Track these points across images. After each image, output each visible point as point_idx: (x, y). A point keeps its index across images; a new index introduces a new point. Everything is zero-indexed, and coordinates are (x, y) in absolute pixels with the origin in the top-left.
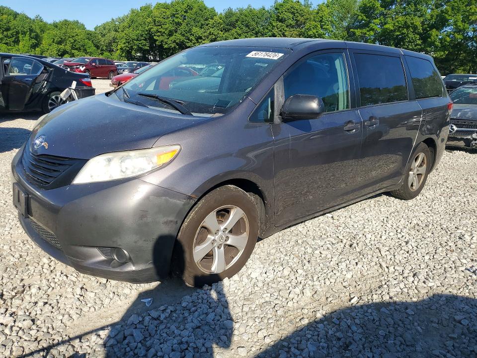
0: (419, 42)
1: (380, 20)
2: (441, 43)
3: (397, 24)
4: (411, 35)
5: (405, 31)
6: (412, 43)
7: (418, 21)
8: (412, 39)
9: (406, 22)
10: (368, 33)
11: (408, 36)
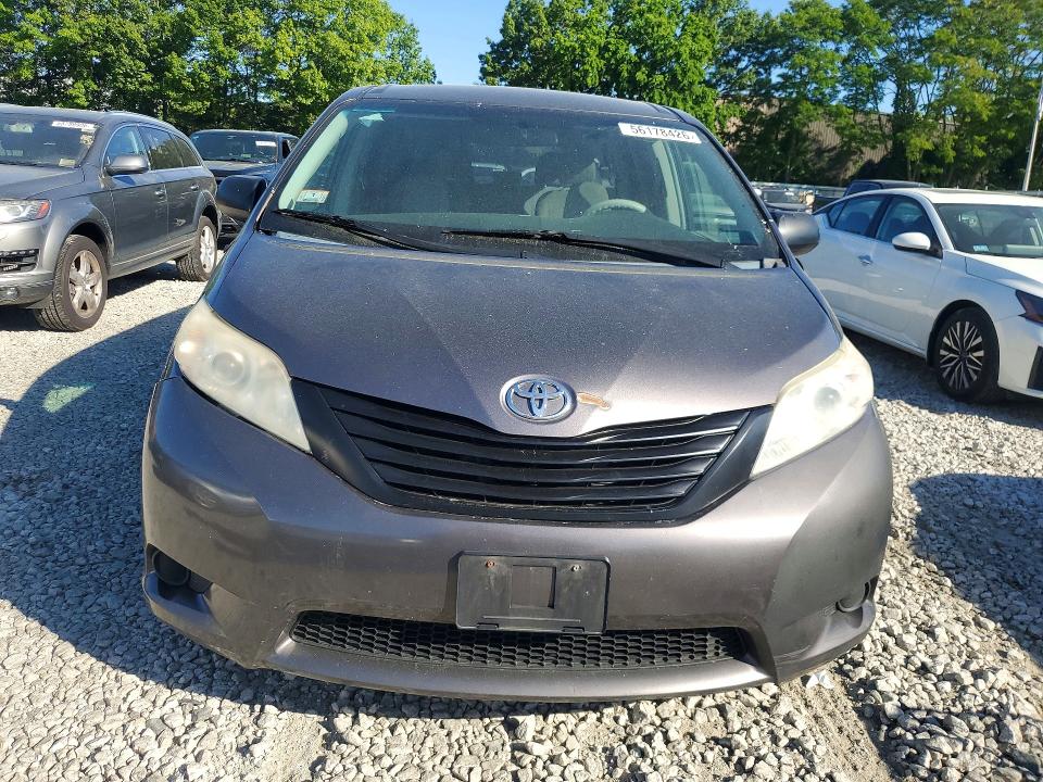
0: (148, 77)
1: (42, 16)
2: (193, 83)
3: (88, 31)
4: (127, 60)
5: (110, 49)
6: (131, 77)
7: (134, 32)
8: (131, 70)
9: (108, 30)
10: (18, 44)
11: (121, 62)
